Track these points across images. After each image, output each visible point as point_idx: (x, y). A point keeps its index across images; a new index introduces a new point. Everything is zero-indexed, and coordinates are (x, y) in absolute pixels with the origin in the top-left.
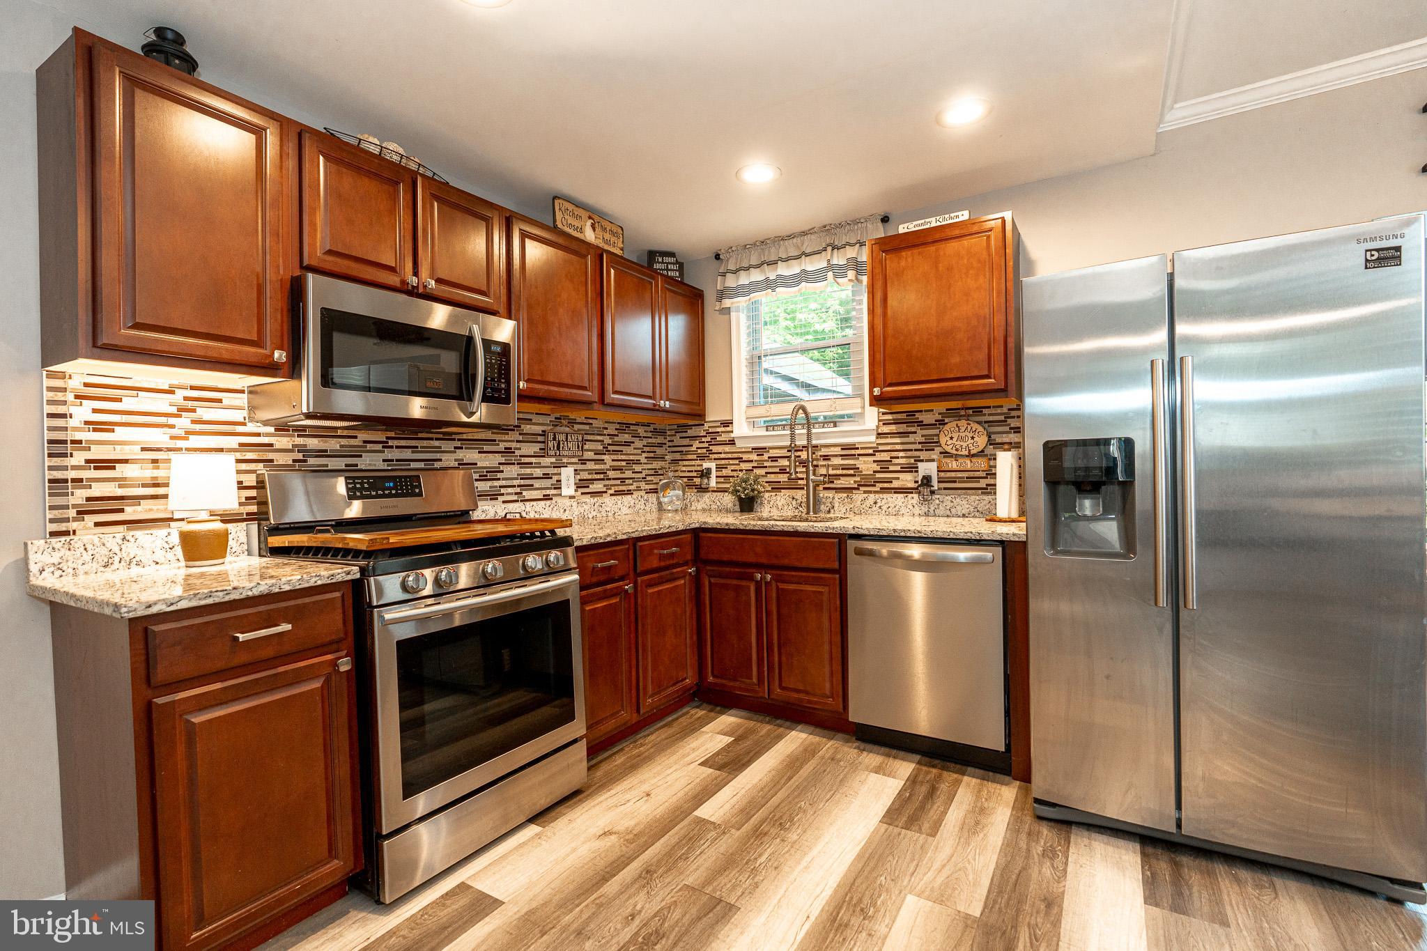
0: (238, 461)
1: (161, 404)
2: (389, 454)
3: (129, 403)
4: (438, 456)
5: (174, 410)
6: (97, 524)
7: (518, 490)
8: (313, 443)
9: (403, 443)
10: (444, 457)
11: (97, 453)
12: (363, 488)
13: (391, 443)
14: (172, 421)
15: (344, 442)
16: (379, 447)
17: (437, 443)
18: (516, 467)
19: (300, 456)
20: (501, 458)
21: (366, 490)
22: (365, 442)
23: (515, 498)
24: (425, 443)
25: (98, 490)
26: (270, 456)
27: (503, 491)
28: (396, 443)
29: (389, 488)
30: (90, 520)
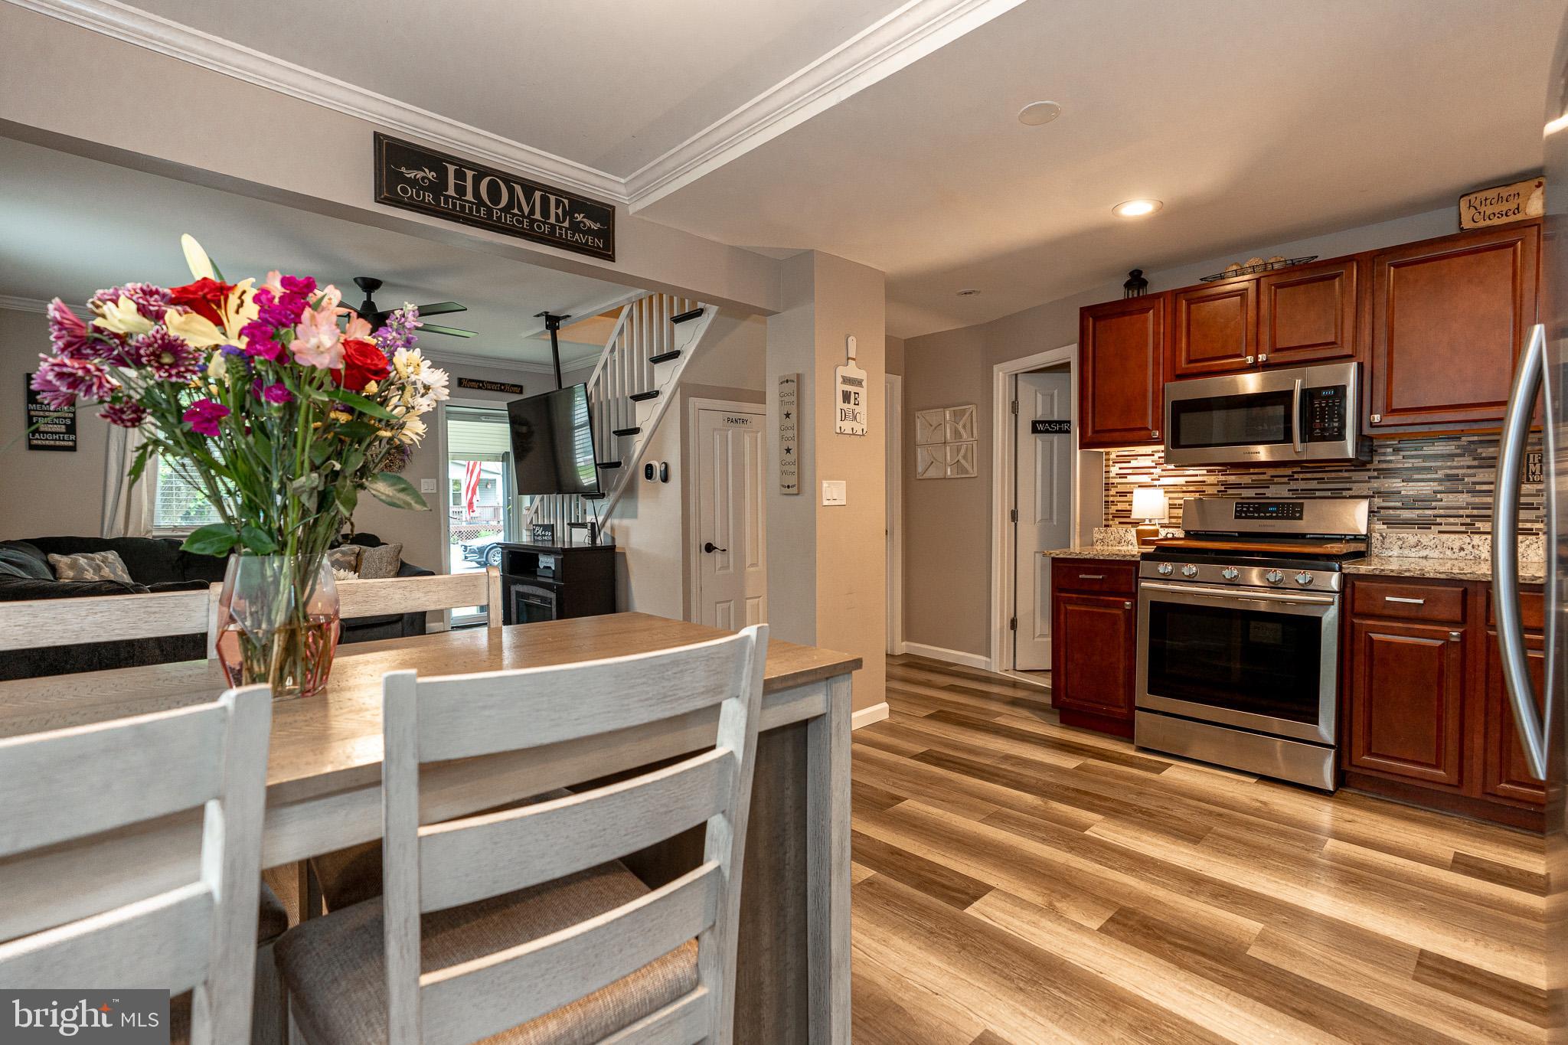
0: (1166, 492)
1: (1147, 462)
2: (1293, 485)
3: (1134, 463)
4: (1348, 486)
5: (1153, 464)
6: (1120, 523)
7: (1468, 520)
8: (1232, 479)
9: (1309, 476)
10: (1355, 486)
11: (1120, 488)
12: (1248, 511)
13: (1296, 476)
14: (1152, 470)
15: (1255, 477)
16: (1286, 480)
17: (1346, 474)
18: (1465, 495)
19: (1223, 488)
20: (1435, 486)
21: (1251, 512)
22: (1272, 476)
23: (1463, 529)
24: (1333, 475)
25: (1120, 507)
26: (1204, 488)
27: (1439, 520)
28: (1301, 476)
29: (1272, 512)
30: (1117, 520)
